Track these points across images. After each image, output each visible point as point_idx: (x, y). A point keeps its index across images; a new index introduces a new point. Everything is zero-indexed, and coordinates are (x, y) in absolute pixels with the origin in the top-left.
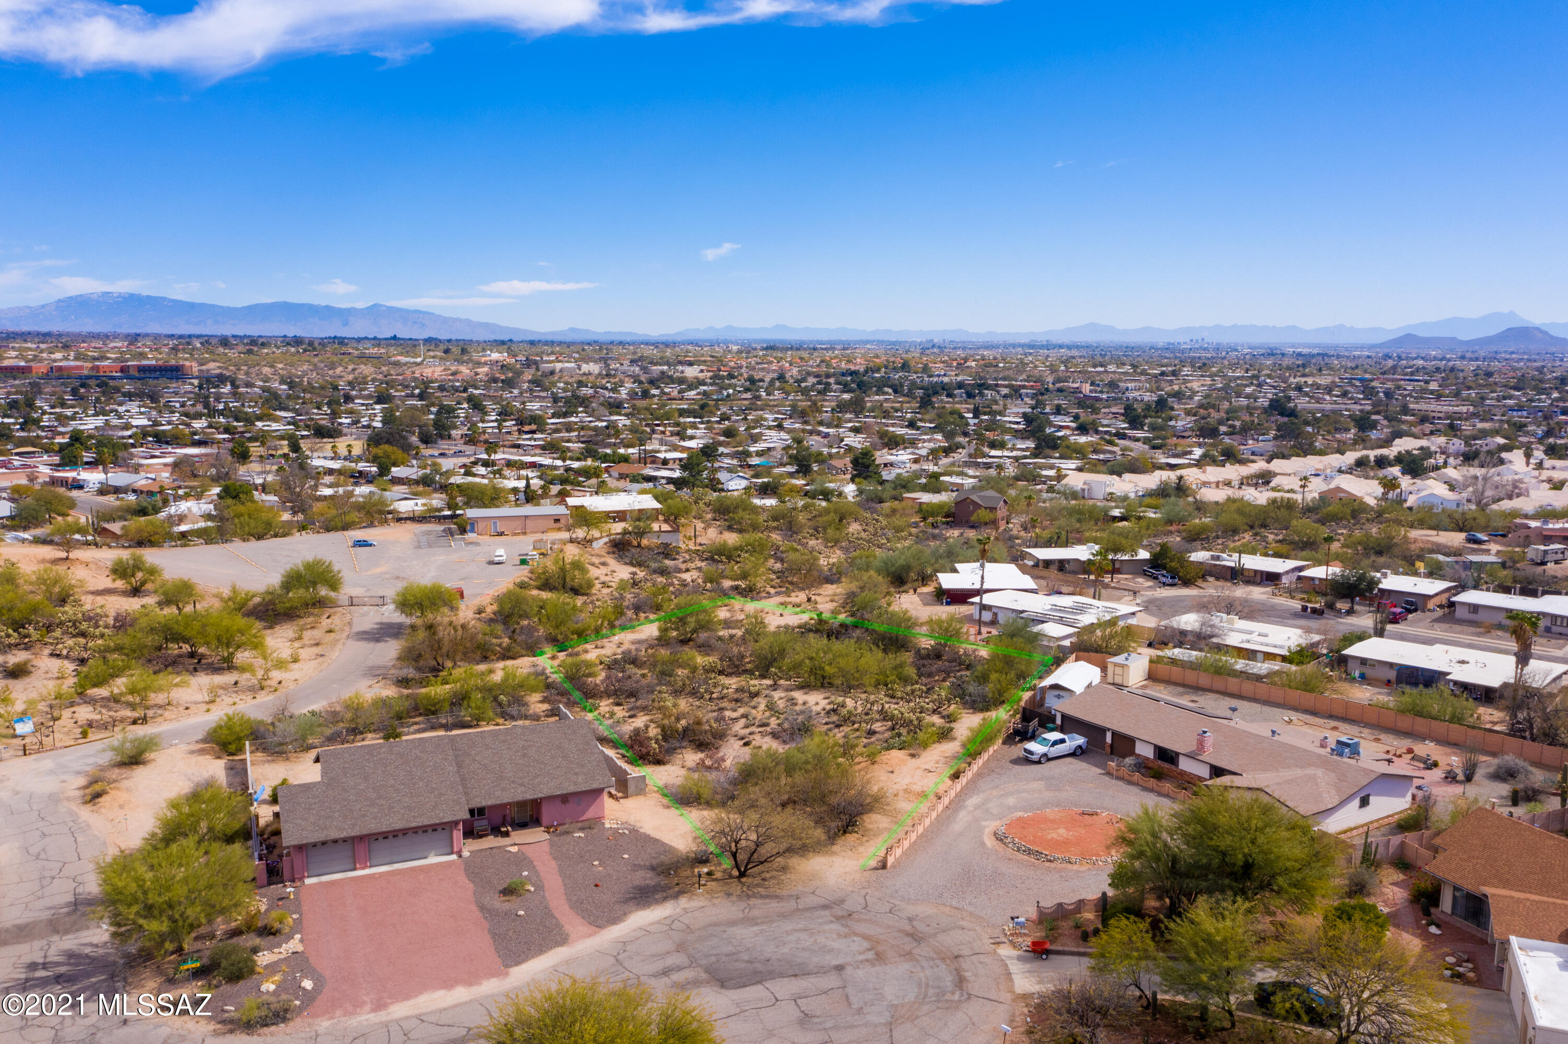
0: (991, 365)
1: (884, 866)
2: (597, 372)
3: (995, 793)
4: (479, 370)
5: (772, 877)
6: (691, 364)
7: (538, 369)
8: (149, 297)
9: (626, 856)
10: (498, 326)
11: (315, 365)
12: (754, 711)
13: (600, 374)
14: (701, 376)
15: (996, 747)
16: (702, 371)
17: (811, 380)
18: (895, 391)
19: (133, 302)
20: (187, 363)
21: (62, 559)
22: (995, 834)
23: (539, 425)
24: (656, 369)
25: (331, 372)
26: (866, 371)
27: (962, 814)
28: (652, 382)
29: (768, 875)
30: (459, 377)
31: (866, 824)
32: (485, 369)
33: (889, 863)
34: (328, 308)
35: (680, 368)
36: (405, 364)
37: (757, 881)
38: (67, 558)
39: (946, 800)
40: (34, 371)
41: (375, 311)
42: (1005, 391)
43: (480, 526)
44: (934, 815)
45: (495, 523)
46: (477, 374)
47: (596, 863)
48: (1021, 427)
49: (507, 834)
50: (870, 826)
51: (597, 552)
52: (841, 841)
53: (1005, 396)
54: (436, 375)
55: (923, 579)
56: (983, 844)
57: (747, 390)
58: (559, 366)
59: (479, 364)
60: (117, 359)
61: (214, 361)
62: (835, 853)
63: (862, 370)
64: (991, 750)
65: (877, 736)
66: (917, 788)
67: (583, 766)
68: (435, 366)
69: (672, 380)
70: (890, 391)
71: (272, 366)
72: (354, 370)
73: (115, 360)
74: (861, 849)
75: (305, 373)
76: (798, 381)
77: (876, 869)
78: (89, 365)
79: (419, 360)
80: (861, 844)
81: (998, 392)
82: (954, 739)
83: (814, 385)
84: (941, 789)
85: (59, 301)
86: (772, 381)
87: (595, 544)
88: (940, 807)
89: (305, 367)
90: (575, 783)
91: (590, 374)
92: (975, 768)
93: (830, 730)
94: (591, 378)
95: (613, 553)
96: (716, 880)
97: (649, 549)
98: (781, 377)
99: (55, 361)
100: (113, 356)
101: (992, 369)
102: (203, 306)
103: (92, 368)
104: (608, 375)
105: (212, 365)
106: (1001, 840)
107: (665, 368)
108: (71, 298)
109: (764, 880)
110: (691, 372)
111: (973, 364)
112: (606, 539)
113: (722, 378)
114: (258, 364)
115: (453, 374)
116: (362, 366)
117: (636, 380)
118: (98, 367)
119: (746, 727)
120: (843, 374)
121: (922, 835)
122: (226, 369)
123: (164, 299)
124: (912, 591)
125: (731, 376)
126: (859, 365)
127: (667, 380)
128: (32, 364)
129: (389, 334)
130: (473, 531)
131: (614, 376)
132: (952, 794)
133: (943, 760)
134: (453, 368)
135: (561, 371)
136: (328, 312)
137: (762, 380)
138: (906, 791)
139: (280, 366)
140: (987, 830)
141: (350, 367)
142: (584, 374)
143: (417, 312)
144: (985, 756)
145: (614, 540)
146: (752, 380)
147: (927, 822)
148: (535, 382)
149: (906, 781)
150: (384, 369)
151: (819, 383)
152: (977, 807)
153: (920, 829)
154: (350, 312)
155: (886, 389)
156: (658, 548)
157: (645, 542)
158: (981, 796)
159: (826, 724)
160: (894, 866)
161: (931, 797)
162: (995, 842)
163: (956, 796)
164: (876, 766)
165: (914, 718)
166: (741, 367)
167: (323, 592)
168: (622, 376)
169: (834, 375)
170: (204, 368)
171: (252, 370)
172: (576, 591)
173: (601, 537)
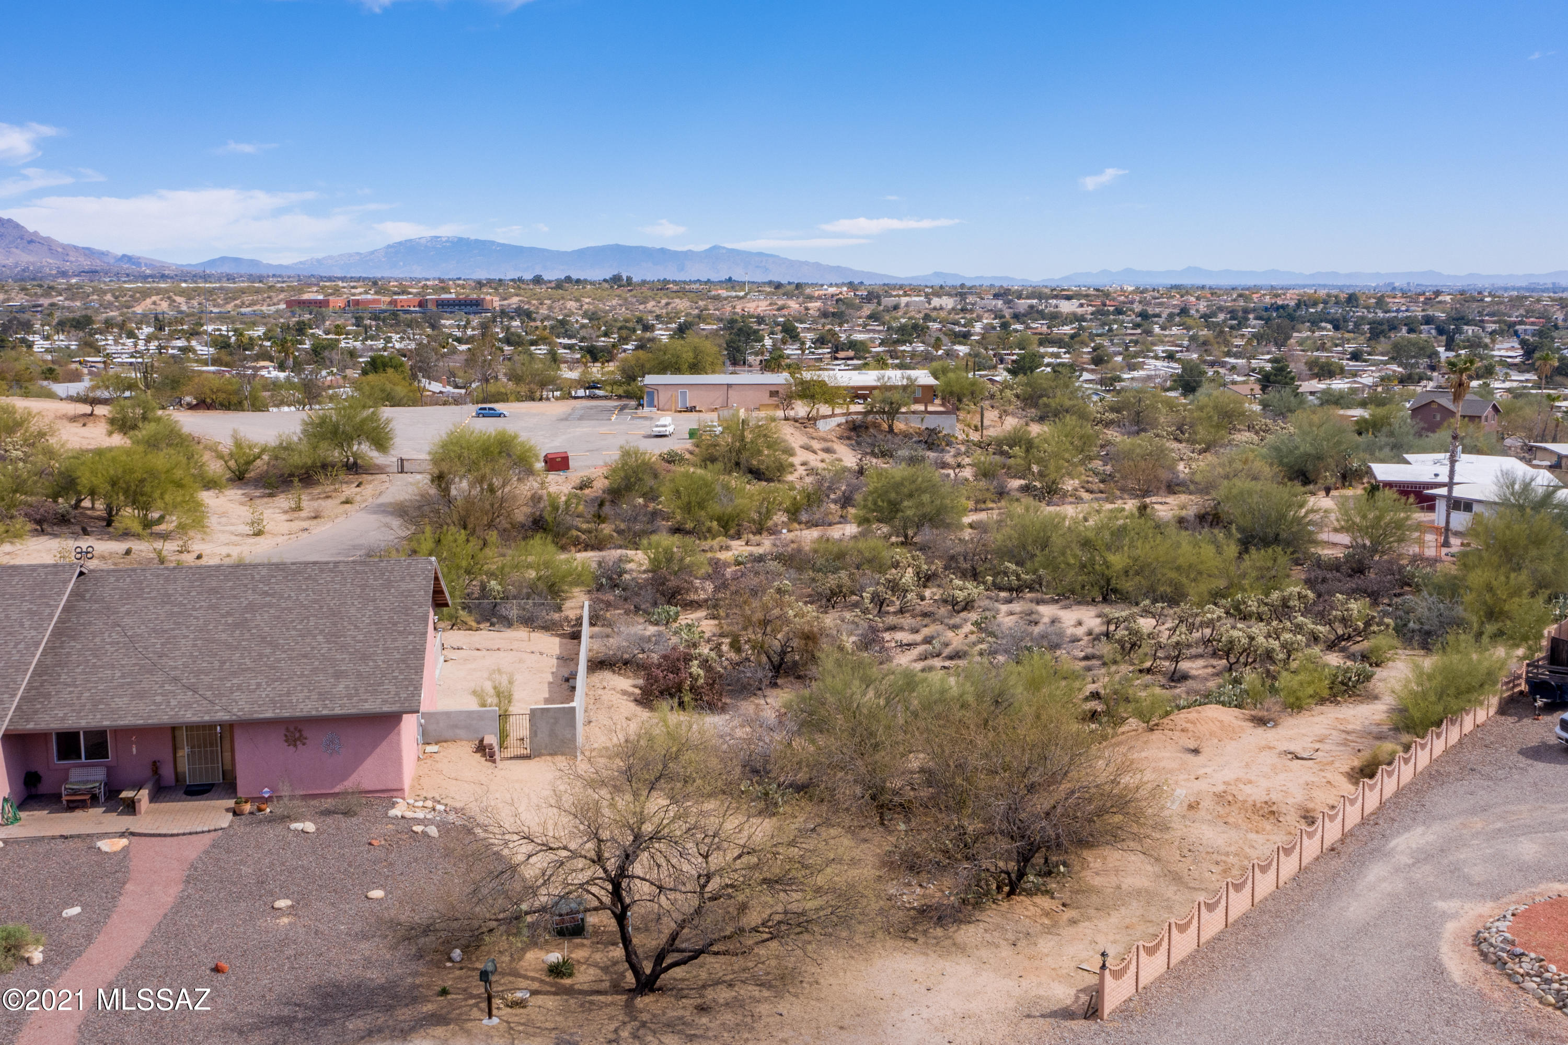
0: (1474, 300)
1: (1092, 1011)
2: (950, 307)
3: (1478, 823)
4: (809, 305)
5: (735, 1004)
6: (1069, 298)
7: (879, 304)
8: (477, 241)
9: (377, 894)
10: (851, 270)
11: (626, 299)
12: (950, 634)
13: (953, 309)
14: (1080, 311)
15: (1482, 715)
16: (1081, 305)
17: (1221, 317)
18: (1336, 328)
19: (461, 246)
20: (488, 298)
21: (85, 415)
22: (1478, 941)
23: (857, 351)
24: (1023, 304)
25: (641, 307)
26: (1298, 305)
27: (1376, 872)
28: (1017, 317)
29: (724, 994)
30: (785, 312)
31: (1088, 875)
32: (818, 304)
33: (1111, 1002)
34: (663, 251)
35: (1053, 302)
36: (726, 299)
37: (681, 1009)
38: (91, 414)
39: (1332, 832)
40: (331, 305)
41: (714, 254)
42: (1491, 327)
43: (663, 397)
44: (1289, 866)
45: (683, 394)
46: (807, 309)
47: (282, 903)
48: (1518, 360)
49: (131, 807)
50: (1097, 881)
51: (821, 434)
52: (992, 915)
53: (1492, 333)
54: (759, 310)
55: (1344, 477)
56: (1437, 971)
57: (1137, 326)
58: (904, 300)
59: (811, 298)
60: (419, 294)
61: (517, 295)
62: (961, 949)
63: (1292, 303)
64: (1468, 724)
65: (1190, 683)
66: (1256, 793)
67: (365, 658)
68: (759, 300)
69: (1042, 315)
70: (1329, 326)
71: (577, 300)
72: (667, 304)
73: (415, 295)
74: (1045, 944)
75: (613, 308)
76: (1205, 316)
77: (1067, 1014)
78: (388, 299)
79: (742, 294)
80: (1049, 931)
81: (1483, 329)
82: (1374, 698)
83: (1225, 321)
84: (1321, 799)
85: (389, 246)
86: (1171, 316)
87: (821, 424)
88: (1311, 848)
89: (614, 302)
90: (322, 696)
91: (941, 308)
92: (1422, 758)
93: (1089, 669)
94: (943, 314)
95: (849, 438)
96: (569, 991)
97: (907, 436)
98: (1184, 311)
99: (354, 295)
100: (414, 291)
101: (1475, 305)
102: (532, 249)
103: (390, 303)
104: (963, 310)
105: (515, 300)
106: (1499, 963)
107: (1035, 301)
108: (400, 243)
109: (702, 1009)
110: (1067, 307)
111: (1448, 298)
112: (842, 420)
113: (1108, 313)
114: (563, 298)
115: (779, 309)
116: (677, 301)
117: (998, 315)
118: (396, 301)
119: (923, 657)
120: (1266, 309)
121: (1244, 921)
122: (529, 303)
123: (493, 243)
124: (1323, 493)
125: (1119, 312)
126: (1290, 300)
127: (1036, 315)
128: (331, 298)
129: (724, 277)
130: (651, 404)
131: (972, 311)
132: (1353, 816)
133: (1336, 736)
134: (780, 303)
135: (907, 305)
136: (662, 255)
137: (1158, 316)
138: (1220, 797)
139: (587, 300)
140: (1451, 927)
141: (664, 302)
142: (935, 309)
143: (760, 254)
144: (1453, 734)
145: (854, 421)
146: (1144, 315)
147: (1265, 884)
148: (873, 317)
149: (1229, 774)
150: (701, 303)
151: (1232, 318)
152: (1423, 857)
153: (1240, 904)
154: (689, 255)
155: (1323, 324)
156: (919, 434)
157: (899, 426)
158: (1437, 827)
159: (1086, 658)
160: (1125, 1012)
161: (1292, 819)
162: (1479, 969)
163: (1364, 821)
164: (1157, 735)
165: (1275, 644)
166: (1132, 302)
167: (365, 449)
168: (980, 311)
169: (1254, 310)
170: (505, 302)
171: (557, 305)
172: (757, 474)
173: (833, 415)
